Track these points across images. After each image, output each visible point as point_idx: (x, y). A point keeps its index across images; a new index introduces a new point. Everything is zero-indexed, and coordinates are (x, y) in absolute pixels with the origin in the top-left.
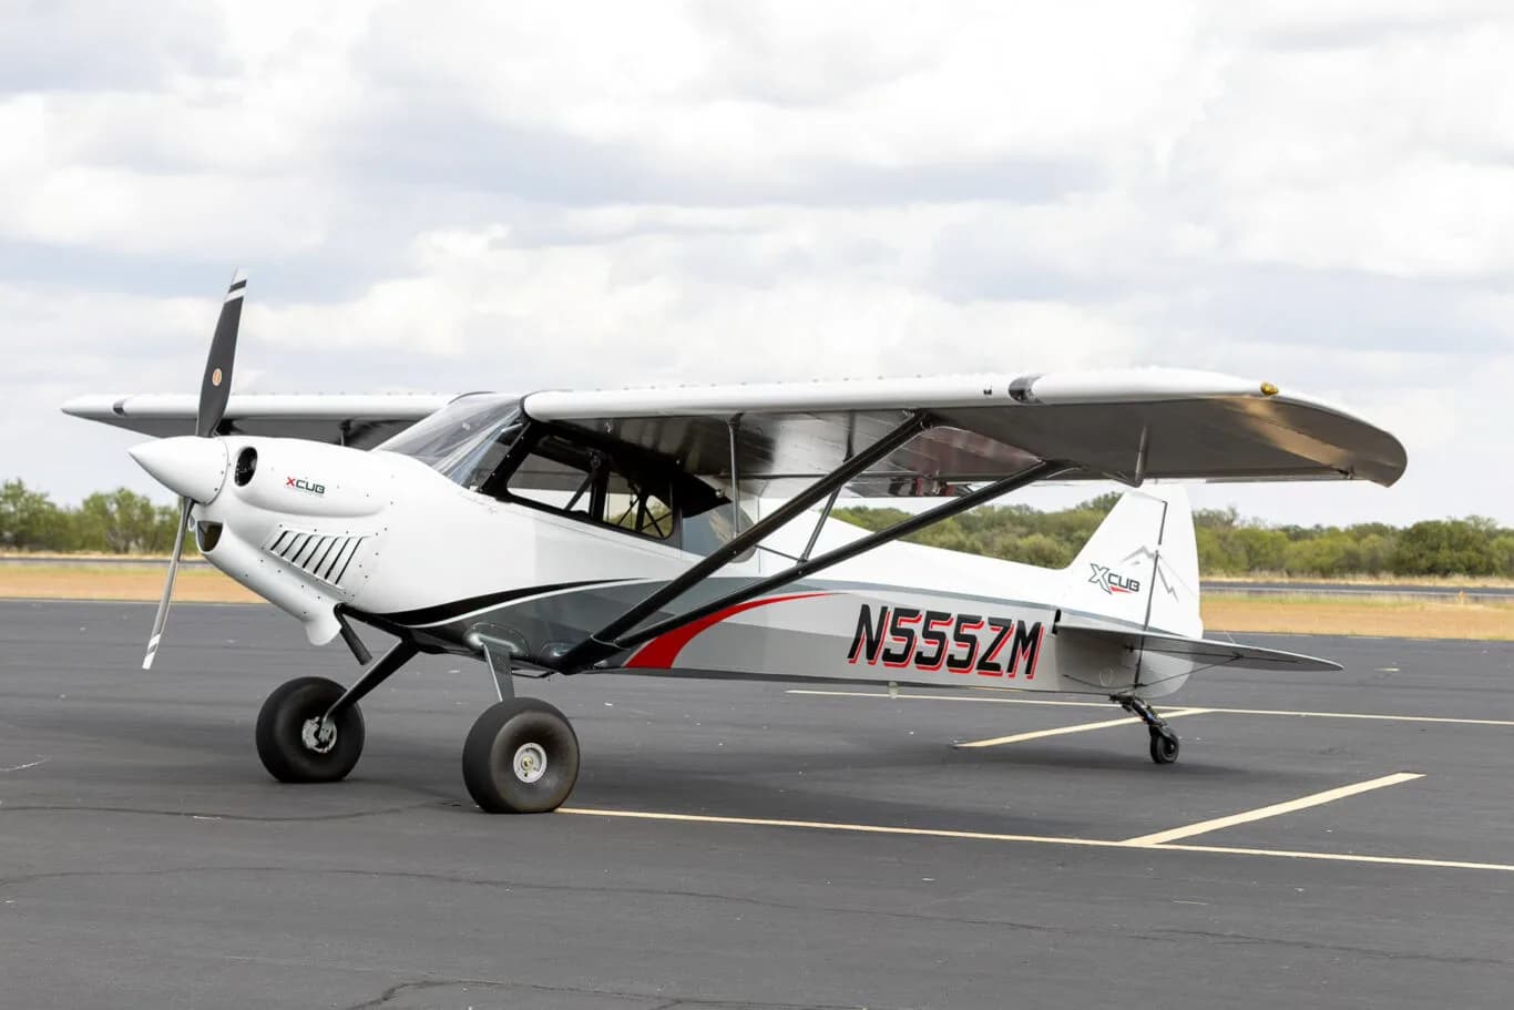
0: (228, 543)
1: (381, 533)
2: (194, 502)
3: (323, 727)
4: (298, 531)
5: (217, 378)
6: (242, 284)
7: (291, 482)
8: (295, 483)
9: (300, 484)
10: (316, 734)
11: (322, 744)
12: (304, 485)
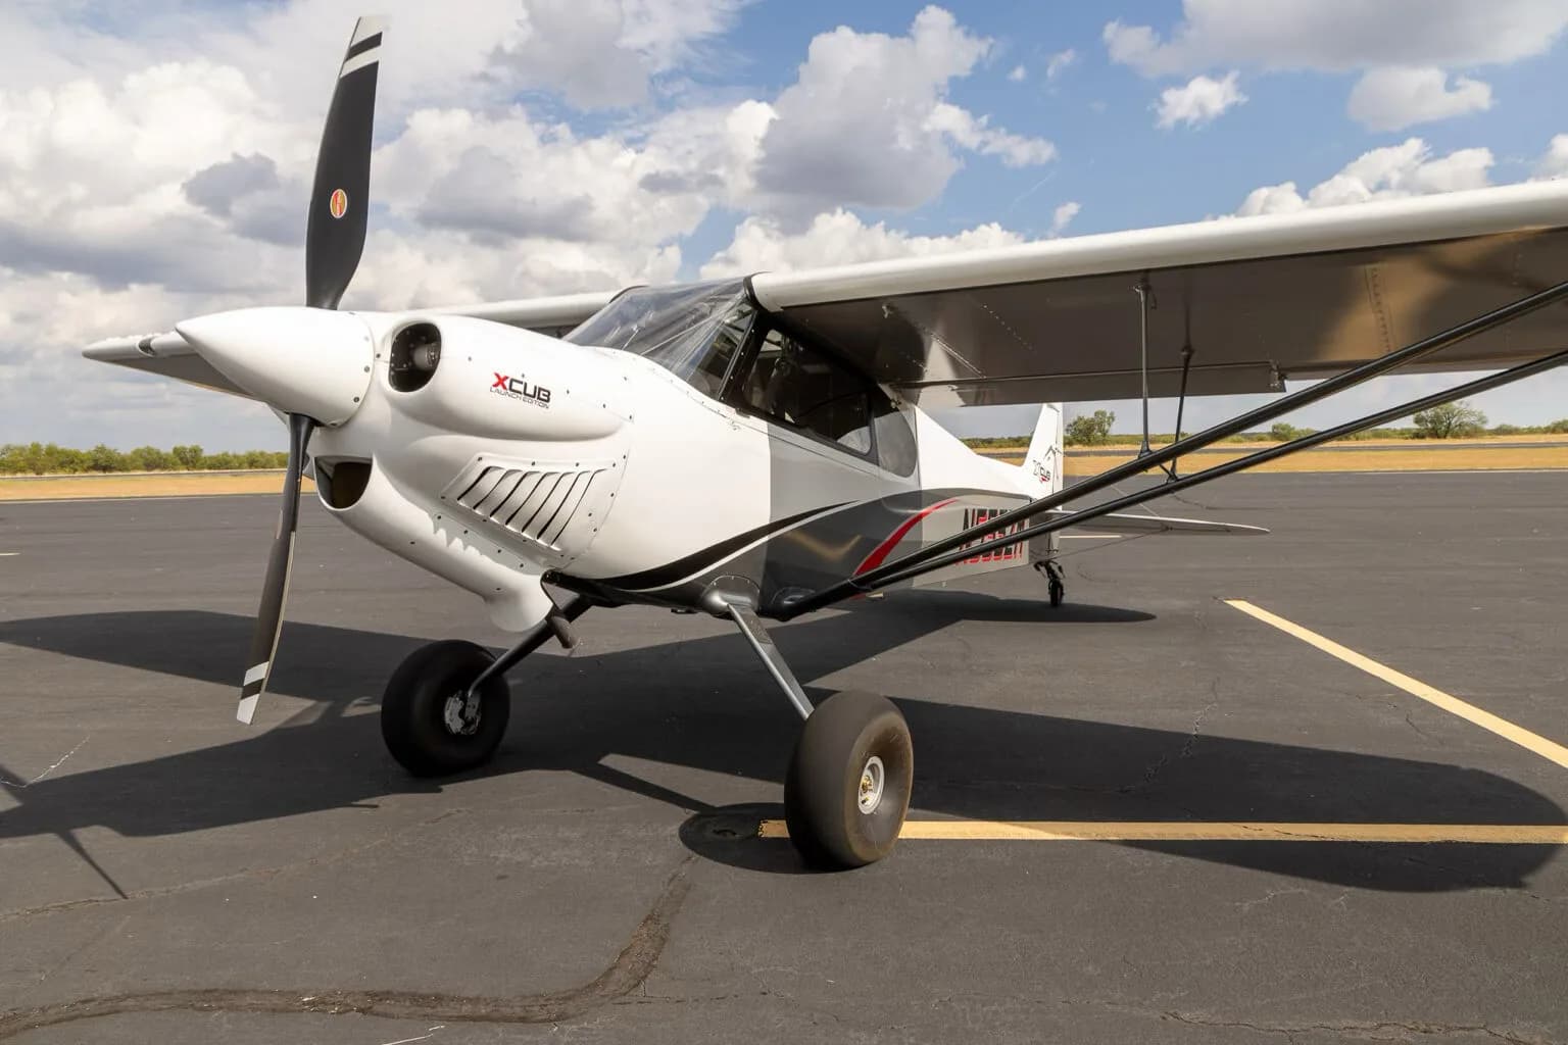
0: (382, 493)
1: (620, 462)
2: (314, 423)
3: (468, 703)
4: (508, 467)
5: (339, 204)
6: (374, 41)
7: (501, 381)
8: (507, 383)
9: (516, 386)
10: (462, 714)
11: (467, 724)
12: (520, 387)
